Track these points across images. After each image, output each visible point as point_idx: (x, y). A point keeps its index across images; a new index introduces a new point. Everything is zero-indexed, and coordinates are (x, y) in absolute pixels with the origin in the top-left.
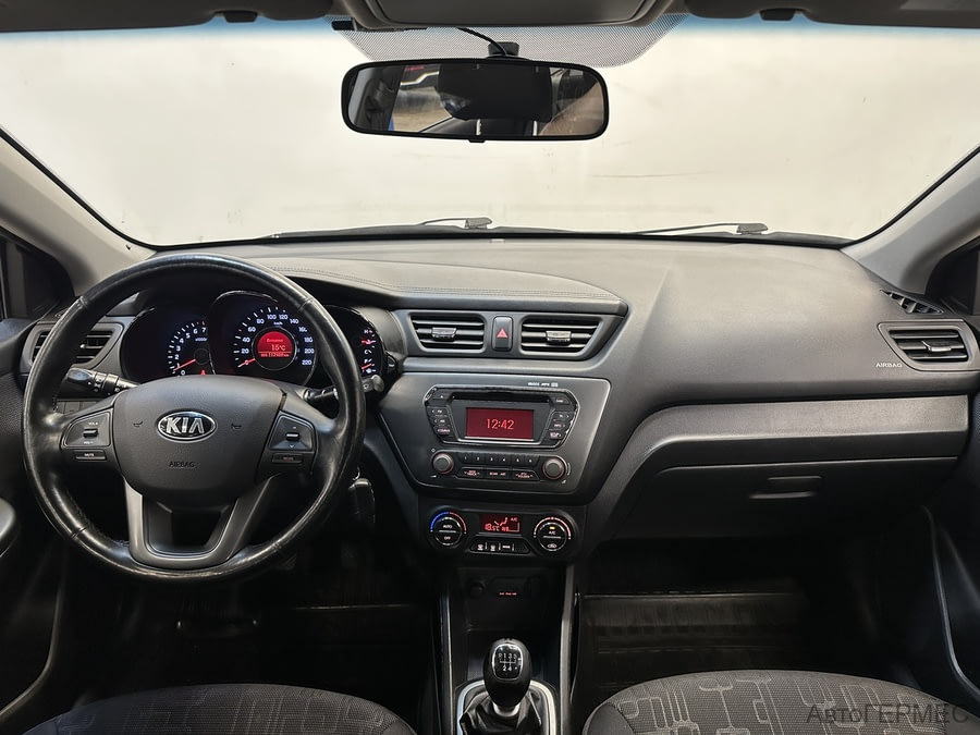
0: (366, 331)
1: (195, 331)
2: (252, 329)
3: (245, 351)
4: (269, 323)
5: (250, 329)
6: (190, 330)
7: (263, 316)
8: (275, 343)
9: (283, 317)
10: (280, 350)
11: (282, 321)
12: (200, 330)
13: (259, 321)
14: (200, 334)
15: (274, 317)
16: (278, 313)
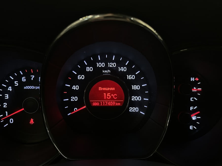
0: (192, 79)
1: (24, 79)
2: (81, 77)
3: (74, 99)
4: (98, 71)
5: (80, 77)
6: (18, 78)
7: (92, 64)
8: (107, 92)
9: (112, 65)
10: (112, 99)
11: (110, 69)
12: (28, 78)
13: (89, 69)
14: (29, 82)
15: (102, 65)
16: (106, 61)
